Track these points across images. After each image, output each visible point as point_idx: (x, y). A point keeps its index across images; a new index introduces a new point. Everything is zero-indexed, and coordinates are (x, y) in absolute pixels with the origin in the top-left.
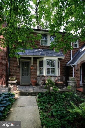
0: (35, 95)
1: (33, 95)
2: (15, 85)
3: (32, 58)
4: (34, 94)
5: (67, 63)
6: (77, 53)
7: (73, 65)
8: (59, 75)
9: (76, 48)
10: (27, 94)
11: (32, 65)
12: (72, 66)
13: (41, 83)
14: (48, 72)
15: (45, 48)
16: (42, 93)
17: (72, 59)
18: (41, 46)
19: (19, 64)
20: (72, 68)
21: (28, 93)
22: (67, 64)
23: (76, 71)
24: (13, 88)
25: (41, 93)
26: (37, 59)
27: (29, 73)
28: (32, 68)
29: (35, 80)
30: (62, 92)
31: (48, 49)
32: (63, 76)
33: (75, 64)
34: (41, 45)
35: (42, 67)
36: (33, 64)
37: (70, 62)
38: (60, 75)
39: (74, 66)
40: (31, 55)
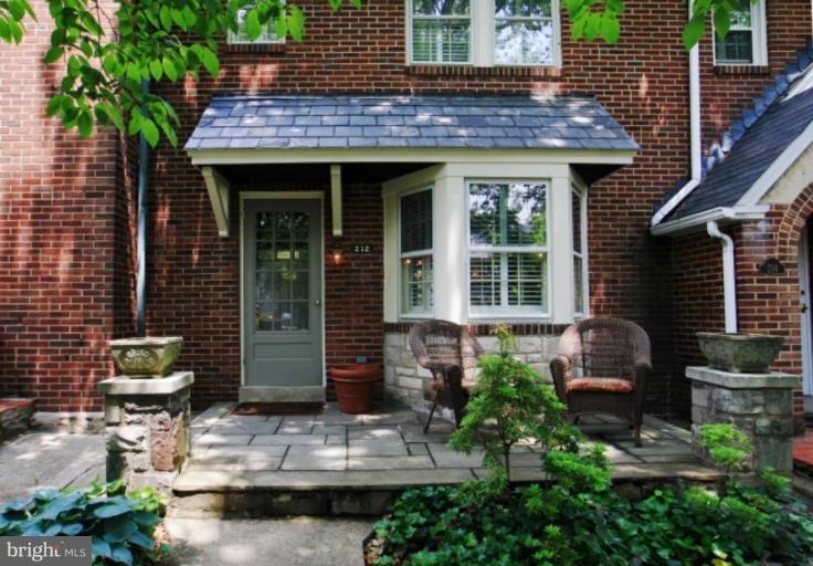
0: (356, 508)
1: (336, 510)
2: (165, 415)
3: (336, 173)
4: (346, 506)
5: (659, 204)
6: (752, 107)
7: (728, 213)
8: (587, 315)
9: (741, 64)
10: (284, 498)
11: (338, 232)
12: (713, 230)
13: (418, 384)
14: (481, 291)
15: (448, 85)
16: (430, 493)
17: (704, 164)
18: (409, 72)
19: (223, 233)
20: (718, 243)
21: (286, 491)
22: (659, 216)
23: (763, 269)
24: (144, 445)
25: (422, 498)
26: (384, 185)
27: (313, 300)
28: (337, 257)
29: (362, 359)
30: (639, 482)
31: (473, 94)
32: (631, 324)
33: (749, 206)
34: (409, 61)
35: (430, 246)
36: (344, 227)
37: (683, 193)
38: (596, 309)
39: (732, 228)
40: (324, 143)
